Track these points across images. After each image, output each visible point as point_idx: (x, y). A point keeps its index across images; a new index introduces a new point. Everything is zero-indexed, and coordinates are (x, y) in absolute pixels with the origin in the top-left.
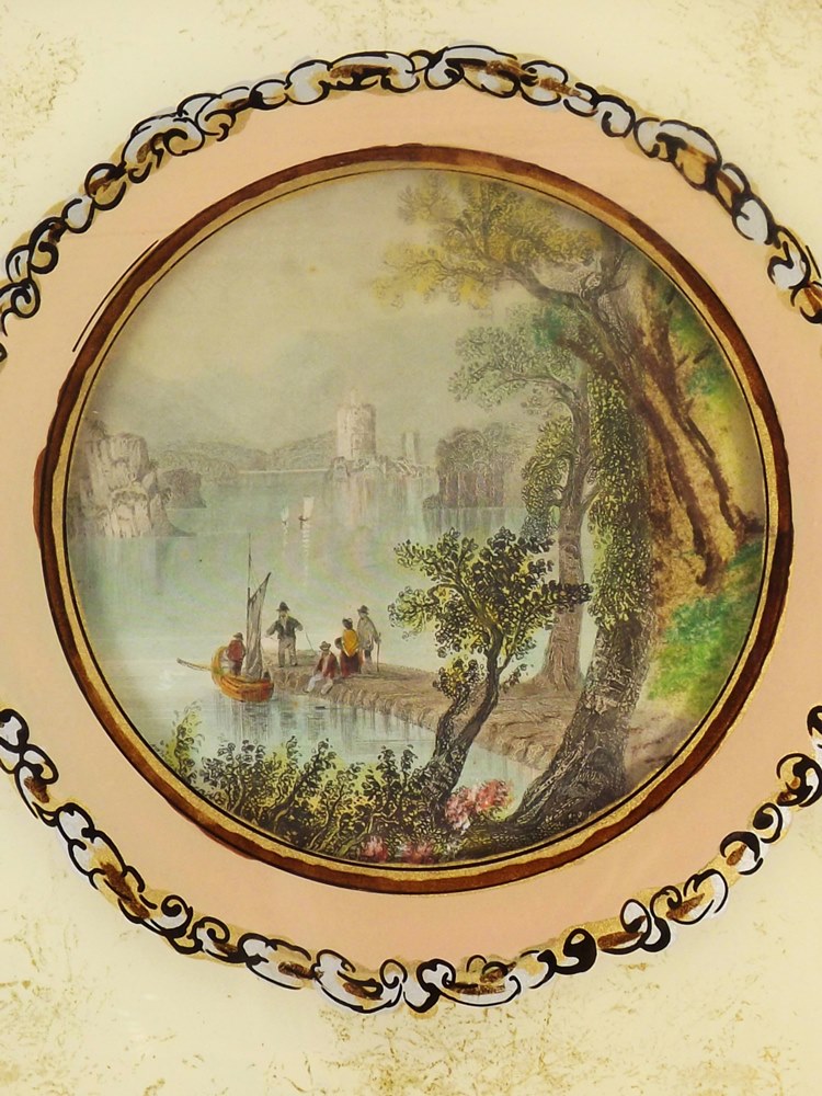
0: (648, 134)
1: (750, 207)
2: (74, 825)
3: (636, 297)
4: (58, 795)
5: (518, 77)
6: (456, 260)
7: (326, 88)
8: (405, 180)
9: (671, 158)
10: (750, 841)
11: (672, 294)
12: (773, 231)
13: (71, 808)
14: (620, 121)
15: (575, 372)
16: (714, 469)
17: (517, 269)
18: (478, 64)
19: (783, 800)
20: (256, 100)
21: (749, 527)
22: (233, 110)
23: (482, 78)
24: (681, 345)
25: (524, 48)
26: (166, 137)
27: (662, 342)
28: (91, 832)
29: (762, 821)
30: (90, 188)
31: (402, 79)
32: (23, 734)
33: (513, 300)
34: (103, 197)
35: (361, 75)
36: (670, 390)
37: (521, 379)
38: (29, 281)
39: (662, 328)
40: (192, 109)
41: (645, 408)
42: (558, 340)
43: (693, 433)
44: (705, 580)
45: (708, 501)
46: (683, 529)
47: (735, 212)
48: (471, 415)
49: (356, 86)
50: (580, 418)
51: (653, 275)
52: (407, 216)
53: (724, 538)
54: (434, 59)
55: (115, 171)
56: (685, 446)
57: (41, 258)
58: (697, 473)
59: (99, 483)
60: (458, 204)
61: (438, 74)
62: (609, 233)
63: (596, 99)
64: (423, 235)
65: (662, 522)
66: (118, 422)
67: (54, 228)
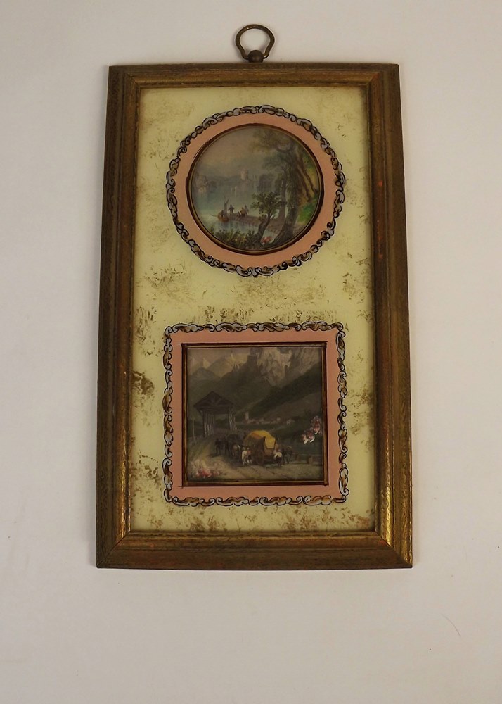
0: (299, 121)
1: (318, 134)
2: (192, 243)
3: (296, 151)
4: (189, 237)
5: (275, 111)
6: (263, 145)
7: (240, 113)
8: (254, 130)
9: (303, 125)
10: (317, 247)
11: (304, 150)
12: (322, 138)
13: (191, 240)
14: (294, 119)
15: (285, 164)
16: (310, 182)
17: (274, 146)
18: (268, 109)
19: (322, 239)
20: (227, 115)
21: (316, 192)
22: (223, 117)
23: (269, 111)
24: (305, 159)
25: (276, 105)
26: (210, 121)
27: (301, 159)
28: (195, 244)
29: (318, 243)
30: (196, 130)
31: (254, 112)
32: (183, 227)
33: (273, 152)
34: (199, 132)
35: (246, 111)
36: (303, 168)
37: (275, 166)
38: (185, 147)
39: (301, 156)
40: (215, 116)
41: (297, 170)
42: (282, 159)
43: (306, 175)
44: (308, 201)
45: (309, 187)
46: (304, 192)
47: (315, 135)
48: (266, 172)
49: (245, 113)
50: (285, 172)
51: (300, 147)
52: (255, 136)
53: (312, 194)
54: (260, 108)
55: (201, 127)
56: (305, 177)
57: (187, 143)
58: (307, 182)
59: (197, 183)
60: (264, 135)
61: (261, 110)
62: (291, 139)
63: (290, 115)
64: (257, 140)
65: (301, 191)
66: (201, 173)
67: (189, 138)
